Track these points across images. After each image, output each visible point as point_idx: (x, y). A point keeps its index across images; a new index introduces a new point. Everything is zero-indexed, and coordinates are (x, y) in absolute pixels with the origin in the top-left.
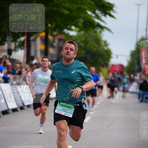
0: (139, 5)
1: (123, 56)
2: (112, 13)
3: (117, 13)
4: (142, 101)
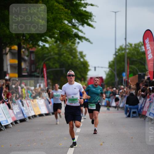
0: (115, 12)
1: (102, 67)
3: (95, 22)
4: (129, 116)
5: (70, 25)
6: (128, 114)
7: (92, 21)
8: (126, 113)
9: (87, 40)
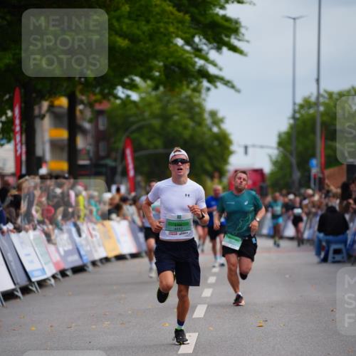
0: (294, 19)
1: (262, 147)
2: (234, 41)
3: (248, 41)
5: (188, 48)
6: (323, 255)
7: (239, 40)
8: (318, 254)
9: (227, 83)
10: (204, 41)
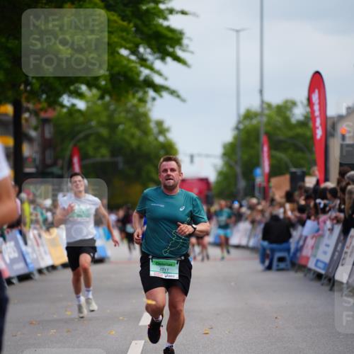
0: (238, 31)
1: (208, 156)
2: (179, 53)
3: (192, 53)
4: (269, 268)
5: (133, 58)
6: (267, 263)
7: (184, 51)
8: (263, 262)
9: (173, 92)
10: (149, 50)
